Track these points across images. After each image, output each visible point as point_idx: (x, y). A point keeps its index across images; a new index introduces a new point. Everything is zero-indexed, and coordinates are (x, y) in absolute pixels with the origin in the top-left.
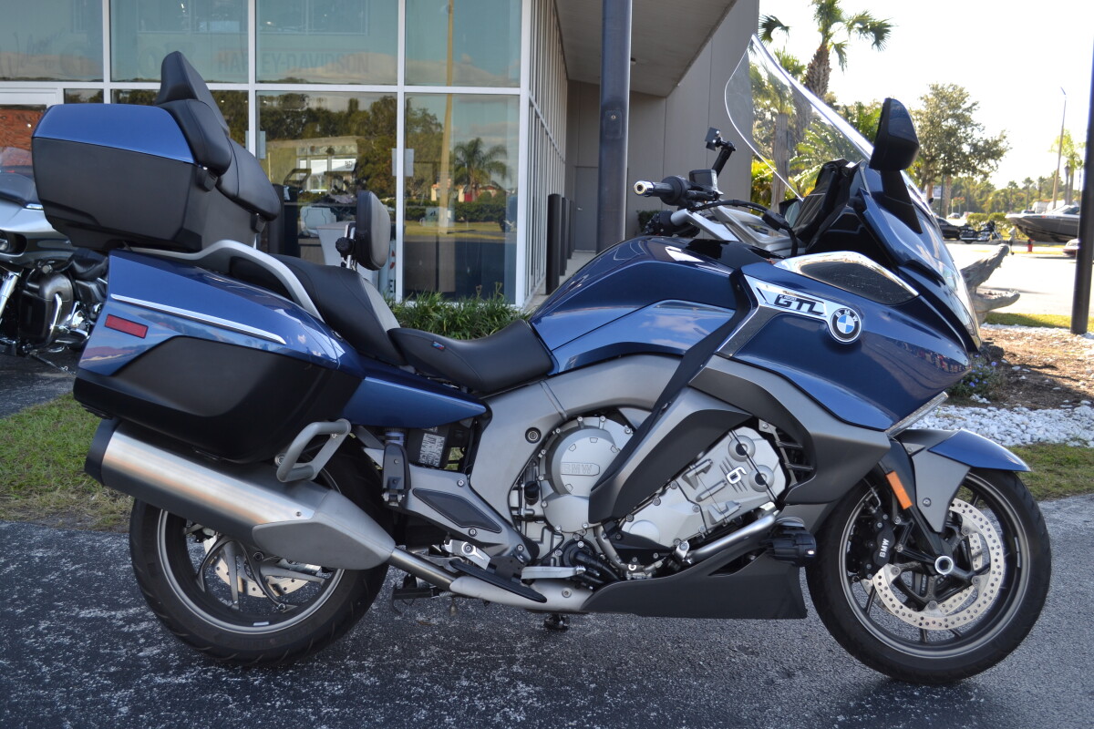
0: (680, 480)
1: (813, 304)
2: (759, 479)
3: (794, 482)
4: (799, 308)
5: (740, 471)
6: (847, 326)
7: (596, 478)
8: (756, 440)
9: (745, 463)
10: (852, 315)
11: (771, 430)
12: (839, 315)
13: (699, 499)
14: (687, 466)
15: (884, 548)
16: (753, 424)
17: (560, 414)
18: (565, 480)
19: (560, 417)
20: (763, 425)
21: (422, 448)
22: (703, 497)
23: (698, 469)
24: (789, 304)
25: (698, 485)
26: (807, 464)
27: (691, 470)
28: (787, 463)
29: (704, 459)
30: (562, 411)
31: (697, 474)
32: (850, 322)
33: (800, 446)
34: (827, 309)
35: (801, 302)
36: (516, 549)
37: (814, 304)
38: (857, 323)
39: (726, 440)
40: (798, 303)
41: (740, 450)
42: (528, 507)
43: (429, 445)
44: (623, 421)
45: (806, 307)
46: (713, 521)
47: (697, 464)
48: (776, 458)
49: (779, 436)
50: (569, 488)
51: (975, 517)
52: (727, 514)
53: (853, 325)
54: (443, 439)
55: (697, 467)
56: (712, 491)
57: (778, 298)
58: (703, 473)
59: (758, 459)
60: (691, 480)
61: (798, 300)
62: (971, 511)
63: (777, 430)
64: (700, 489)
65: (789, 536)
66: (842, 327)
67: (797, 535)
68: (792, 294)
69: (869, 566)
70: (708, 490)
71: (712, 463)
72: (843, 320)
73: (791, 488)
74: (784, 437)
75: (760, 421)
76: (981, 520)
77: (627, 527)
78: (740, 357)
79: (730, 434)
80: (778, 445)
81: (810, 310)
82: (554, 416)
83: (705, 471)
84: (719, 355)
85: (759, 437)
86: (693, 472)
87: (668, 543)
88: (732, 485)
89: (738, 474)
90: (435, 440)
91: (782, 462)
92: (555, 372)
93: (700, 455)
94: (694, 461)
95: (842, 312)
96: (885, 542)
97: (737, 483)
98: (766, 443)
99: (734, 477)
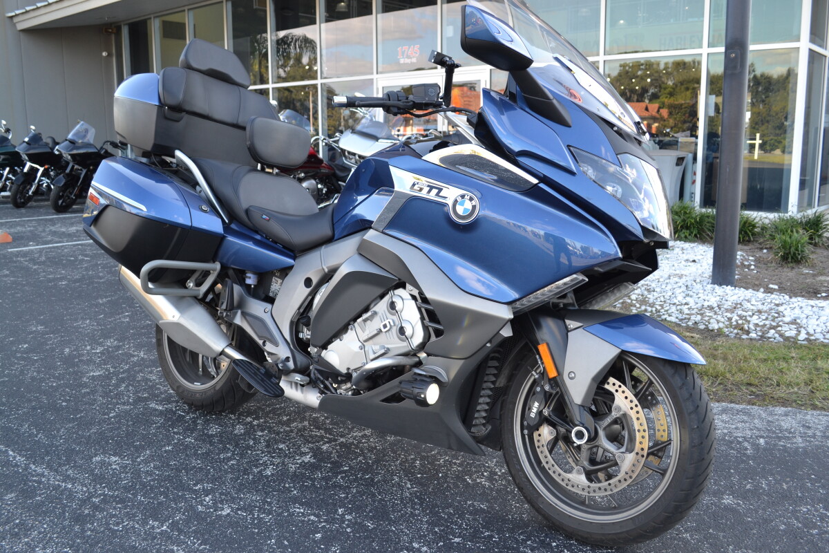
0: (356, 323)
1: (440, 190)
2: (402, 331)
4: (429, 192)
6: (465, 209)
8: (406, 300)
9: (394, 317)
10: (471, 199)
11: (415, 292)
12: (459, 199)
13: (364, 340)
15: (535, 410)
17: (323, 269)
19: (323, 272)
20: (409, 287)
21: (271, 286)
24: (421, 190)
25: (365, 330)
28: (427, 322)
30: (324, 267)
32: (468, 205)
34: (451, 194)
35: (431, 188)
36: (287, 358)
37: (442, 189)
38: (474, 207)
39: (387, 297)
40: (429, 188)
41: (392, 305)
43: (275, 284)
45: (435, 191)
48: (418, 316)
51: (626, 398)
53: (470, 208)
57: (414, 185)
58: (369, 321)
59: (405, 315)
61: (428, 186)
62: (623, 392)
63: (420, 293)
66: (460, 210)
68: (424, 181)
72: (462, 204)
75: (407, 285)
76: (631, 401)
78: (387, 232)
79: (390, 293)
80: (420, 305)
81: (437, 195)
82: (320, 270)
83: (371, 319)
84: (374, 228)
85: (409, 297)
88: (385, 332)
89: (388, 325)
90: (277, 282)
91: (422, 319)
92: (334, 239)
95: (463, 197)
96: (536, 404)
97: (387, 331)
98: (412, 302)
99: (385, 326)
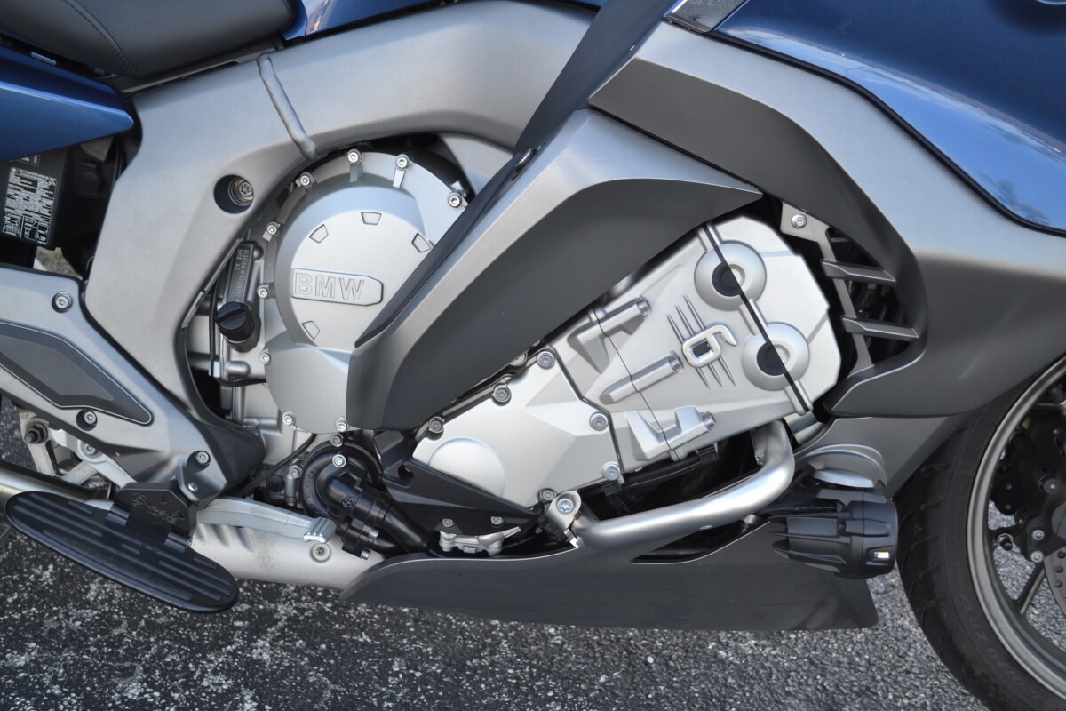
0: (562, 345)
2: (769, 358)
3: (864, 364)
5: (718, 334)
7: (375, 312)
8: (770, 254)
9: (736, 314)
11: (816, 231)
13: (606, 398)
14: (583, 313)
16: (766, 211)
17: (298, 144)
18: (301, 311)
19: (298, 154)
20: (793, 218)
21: (9, 202)
22: (614, 394)
23: (608, 325)
25: (607, 362)
26: (906, 323)
27: (591, 324)
28: (850, 319)
29: (629, 293)
30: (300, 136)
31: (606, 335)
33: (888, 277)
36: (193, 457)
39: (692, 249)
41: (725, 280)
42: (235, 355)
43: (24, 194)
44: (450, 170)
46: (639, 455)
47: (610, 308)
48: (823, 305)
49: (833, 245)
50: (311, 330)
52: (673, 442)
54: (53, 181)
55: (608, 316)
56: (640, 383)
58: (622, 334)
59: (767, 306)
60: (588, 350)
63: (831, 233)
64: (615, 371)
65: (833, 503)
67: (853, 504)
69: (1038, 534)
70: (632, 378)
71: (648, 308)
73: (858, 378)
74: (849, 252)
75: (786, 208)
77: (424, 451)
78: (733, 32)
79: (703, 234)
80: (829, 273)
82: (280, 150)
83: (630, 327)
84: (677, 22)
85: (782, 246)
86: (595, 330)
87: (523, 497)
88: (697, 369)
89: (713, 342)
90: (35, 183)
91: (835, 314)
92: (300, 33)
93: (624, 283)
94: (607, 298)
97: (708, 365)
98: (798, 263)
99: (702, 348)
